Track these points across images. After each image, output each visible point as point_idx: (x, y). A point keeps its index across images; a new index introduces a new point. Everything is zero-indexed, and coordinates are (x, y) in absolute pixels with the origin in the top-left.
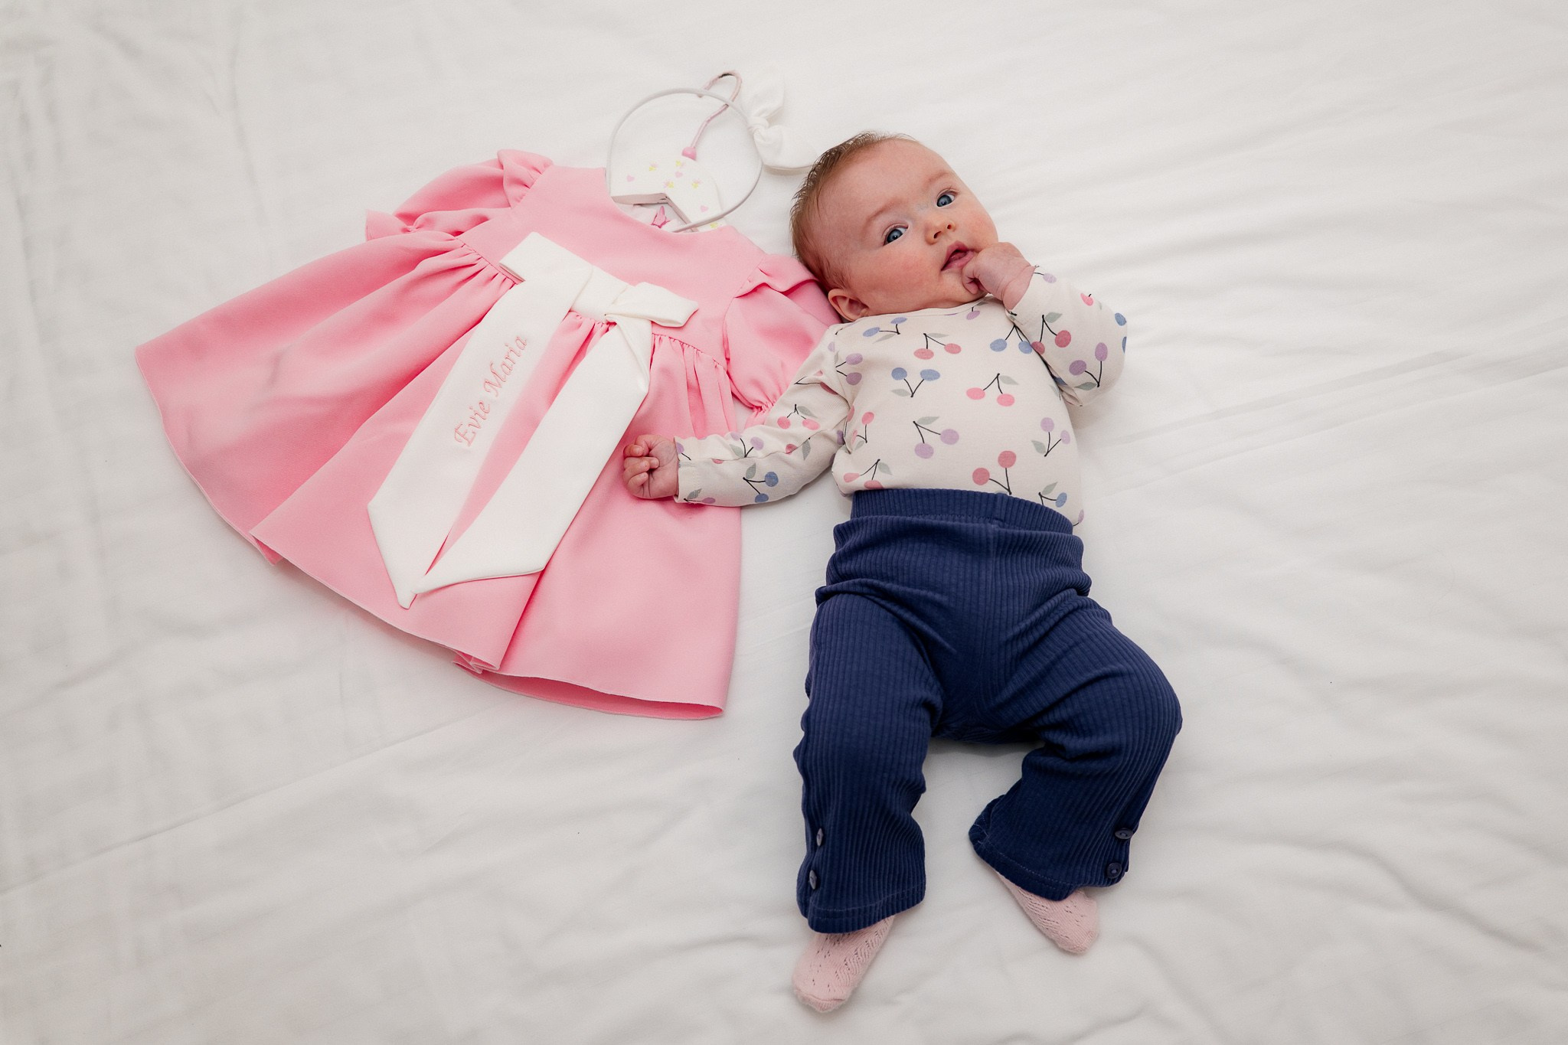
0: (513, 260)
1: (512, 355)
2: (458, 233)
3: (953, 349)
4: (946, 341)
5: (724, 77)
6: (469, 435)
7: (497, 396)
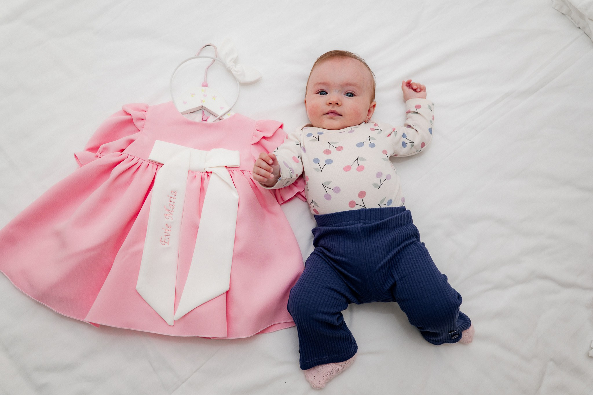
0: (154, 156)
1: (172, 199)
2: (122, 150)
3: (340, 149)
4: (337, 145)
5: (206, 47)
6: (167, 241)
7: (172, 219)
